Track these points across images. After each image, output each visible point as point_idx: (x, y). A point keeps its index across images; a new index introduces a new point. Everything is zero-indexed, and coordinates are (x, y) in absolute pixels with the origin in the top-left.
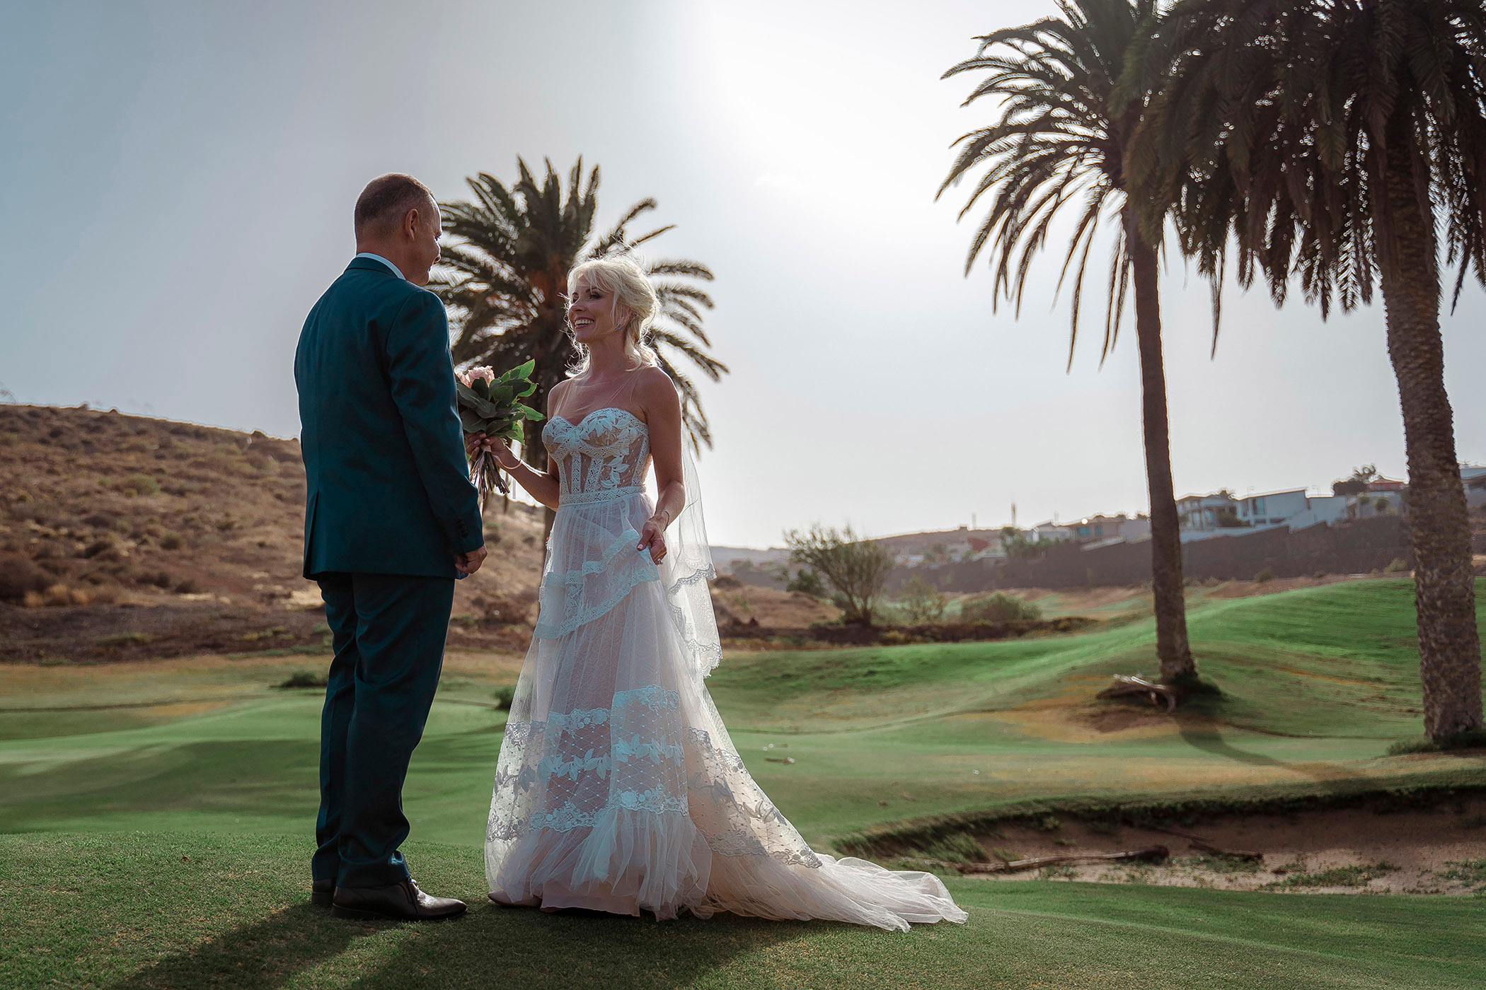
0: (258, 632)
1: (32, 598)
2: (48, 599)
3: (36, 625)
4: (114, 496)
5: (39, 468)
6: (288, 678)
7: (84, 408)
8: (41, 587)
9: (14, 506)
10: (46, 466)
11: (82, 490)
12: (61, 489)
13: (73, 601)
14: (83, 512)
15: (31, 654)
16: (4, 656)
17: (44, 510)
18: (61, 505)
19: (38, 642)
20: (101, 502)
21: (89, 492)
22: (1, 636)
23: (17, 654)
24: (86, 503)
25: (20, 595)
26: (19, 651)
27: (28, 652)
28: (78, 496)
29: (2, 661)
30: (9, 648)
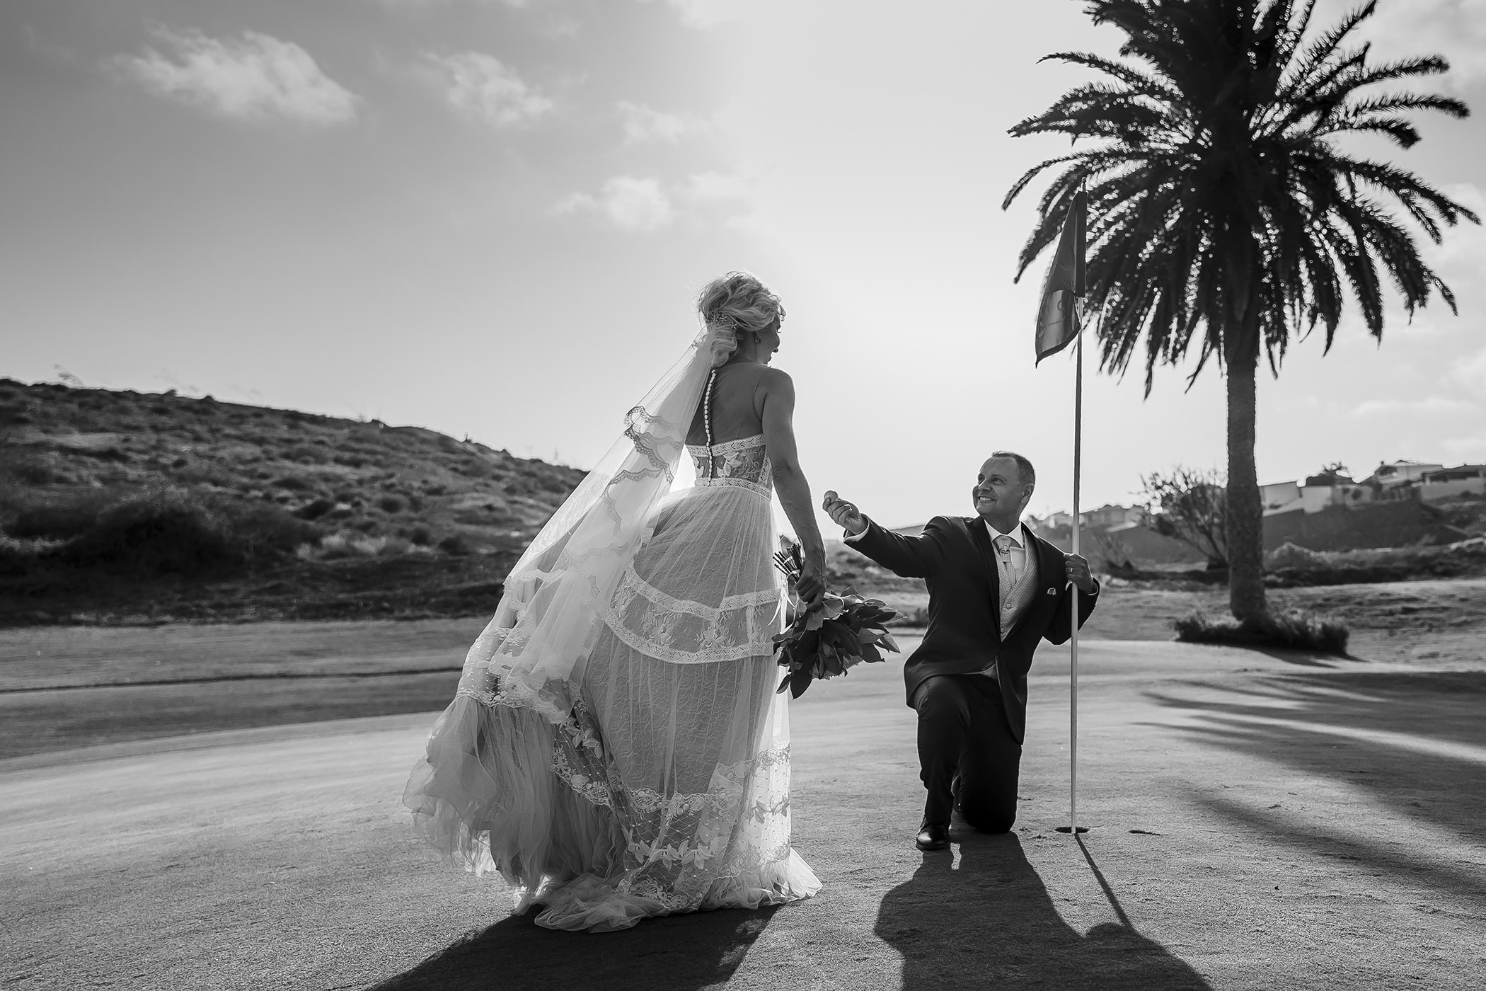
1: (305, 551)
2: (324, 553)
3: (349, 577)
4: (288, 463)
7: (172, 393)
8: (315, 540)
10: (187, 434)
11: (249, 457)
12: (222, 454)
13: (355, 553)
14: (264, 476)
15: (370, 608)
16: (335, 611)
17: (217, 475)
18: (232, 470)
19: (367, 593)
20: (277, 468)
21: (256, 460)
22: (307, 590)
23: (352, 608)
24: (261, 469)
25: (290, 549)
26: (352, 604)
27: (366, 605)
28: (245, 462)
29: (336, 617)
30: (333, 602)
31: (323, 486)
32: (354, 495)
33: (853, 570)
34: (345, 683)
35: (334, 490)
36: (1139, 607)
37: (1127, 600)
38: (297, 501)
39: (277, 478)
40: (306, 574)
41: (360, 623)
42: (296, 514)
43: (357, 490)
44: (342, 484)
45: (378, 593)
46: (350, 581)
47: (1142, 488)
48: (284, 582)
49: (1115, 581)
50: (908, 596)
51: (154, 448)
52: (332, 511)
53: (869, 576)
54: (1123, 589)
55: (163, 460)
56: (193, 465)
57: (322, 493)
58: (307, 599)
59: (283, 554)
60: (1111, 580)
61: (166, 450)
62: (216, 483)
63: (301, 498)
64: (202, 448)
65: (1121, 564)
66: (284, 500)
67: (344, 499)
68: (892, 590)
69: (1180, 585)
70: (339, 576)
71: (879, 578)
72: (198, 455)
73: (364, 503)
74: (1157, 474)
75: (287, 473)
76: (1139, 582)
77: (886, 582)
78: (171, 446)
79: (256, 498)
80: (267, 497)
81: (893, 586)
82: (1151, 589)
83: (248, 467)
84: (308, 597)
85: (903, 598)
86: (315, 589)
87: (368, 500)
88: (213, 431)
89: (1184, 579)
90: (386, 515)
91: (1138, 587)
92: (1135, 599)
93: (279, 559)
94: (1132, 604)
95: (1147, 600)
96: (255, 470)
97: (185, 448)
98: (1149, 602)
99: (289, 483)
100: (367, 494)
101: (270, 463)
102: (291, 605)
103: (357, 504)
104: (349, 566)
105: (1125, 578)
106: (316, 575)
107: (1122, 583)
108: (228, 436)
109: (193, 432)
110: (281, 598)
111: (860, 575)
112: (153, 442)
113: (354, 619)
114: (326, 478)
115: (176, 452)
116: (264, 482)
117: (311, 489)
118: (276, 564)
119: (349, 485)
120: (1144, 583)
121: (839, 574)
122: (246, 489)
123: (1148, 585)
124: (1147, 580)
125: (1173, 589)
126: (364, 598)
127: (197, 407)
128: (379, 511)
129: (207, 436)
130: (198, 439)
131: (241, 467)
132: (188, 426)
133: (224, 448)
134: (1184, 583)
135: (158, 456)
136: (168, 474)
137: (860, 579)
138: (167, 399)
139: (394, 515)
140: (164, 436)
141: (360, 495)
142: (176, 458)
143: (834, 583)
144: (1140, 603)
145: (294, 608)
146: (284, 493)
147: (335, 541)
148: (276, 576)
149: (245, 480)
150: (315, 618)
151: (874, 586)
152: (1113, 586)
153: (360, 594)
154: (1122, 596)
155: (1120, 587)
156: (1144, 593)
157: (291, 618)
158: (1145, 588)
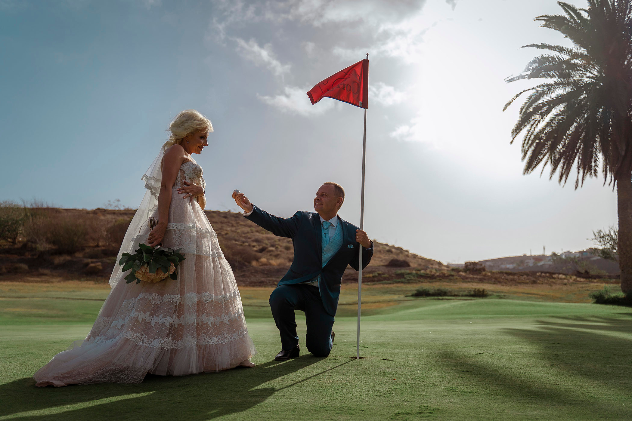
0: (372, 274)
1: (254, 263)
2: (260, 264)
3: (266, 272)
4: (257, 234)
5: (228, 225)
6: (415, 292)
7: (229, 211)
8: (257, 259)
9: (225, 236)
10: (230, 224)
11: (246, 232)
12: (239, 231)
13: (270, 264)
14: (249, 238)
15: (271, 283)
16: (259, 284)
17: (236, 238)
18: (241, 236)
19: (271, 279)
20: (254, 235)
21: (248, 233)
22: (252, 276)
23: (265, 283)
24: (249, 235)
25: (250, 263)
26: (265, 282)
27: (269, 283)
28: (244, 233)
29: (260, 286)
30: (259, 281)
31: (266, 242)
32: (276, 244)
33: (453, 273)
34: (257, 309)
35: (270, 243)
36: (588, 290)
37: (583, 287)
38: (258, 247)
39: (253, 239)
40: (253, 271)
41: (267, 289)
42: (257, 251)
43: (277, 243)
44: (273, 241)
45: (274, 279)
46: (266, 274)
47: (594, 237)
48: (247, 273)
49: (578, 279)
50: (475, 284)
51: (220, 229)
52: (267, 250)
53: (460, 276)
54: (582, 283)
55: (223, 233)
56: (230, 234)
57: (266, 244)
58: (252, 280)
59: (246, 264)
60: (576, 279)
61: (223, 230)
62: (236, 240)
63: (259, 245)
64: (233, 229)
65: (583, 272)
66: (254, 246)
67: (272, 246)
68: (469, 282)
69: (612, 281)
70: (263, 272)
71: (464, 277)
72: (232, 231)
73: (279, 247)
74: (601, 231)
75: (256, 237)
76: (590, 279)
77: (467, 278)
78: (225, 228)
79: (246, 245)
80: (249, 245)
81: (470, 280)
82: (597, 282)
83: (246, 235)
84: (253, 279)
85: (473, 285)
86: (255, 276)
87: (281, 246)
88: (237, 223)
89: (614, 278)
90: (285, 251)
91: (590, 282)
92: (586, 287)
93: (246, 266)
94: (584, 289)
95: (592, 287)
96: (247, 236)
97: (229, 229)
98: (593, 288)
99: (257, 241)
100: (281, 244)
101: (252, 234)
102: (247, 281)
103: (277, 248)
104: (266, 268)
105: (583, 278)
106: (256, 271)
107: (582, 280)
108: (241, 225)
109: (231, 223)
110: (244, 279)
111: (456, 276)
112: (220, 227)
113: (265, 287)
114: (268, 239)
115: (226, 230)
116: (249, 240)
117: (263, 243)
118: (245, 267)
119: (275, 241)
120: (593, 280)
121: (446, 275)
122: (243, 242)
123: (595, 281)
124: (595, 279)
125: (607, 283)
126: (269, 280)
127: (235, 216)
128: (283, 250)
129: (235, 225)
130: (233, 226)
131: (243, 235)
132: (231, 222)
133: (239, 229)
134: (614, 280)
135: (221, 232)
136: (223, 238)
137: (455, 277)
138: (228, 213)
139: (288, 252)
140: (224, 225)
141: (279, 245)
142: (225, 232)
143: (443, 278)
144: (589, 288)
145: (247, 283)
146: (255, 244)
147: (264, 260)
148: (244, 271)
149: (244, 239)
150: (253, 286)
151: (461, 280)
152: (578, 281)
153: (268, 279)
154: (580, 285)
155: (581, 282)
156: (592, 284)
157: (246, 286)
158: (594, 282)
